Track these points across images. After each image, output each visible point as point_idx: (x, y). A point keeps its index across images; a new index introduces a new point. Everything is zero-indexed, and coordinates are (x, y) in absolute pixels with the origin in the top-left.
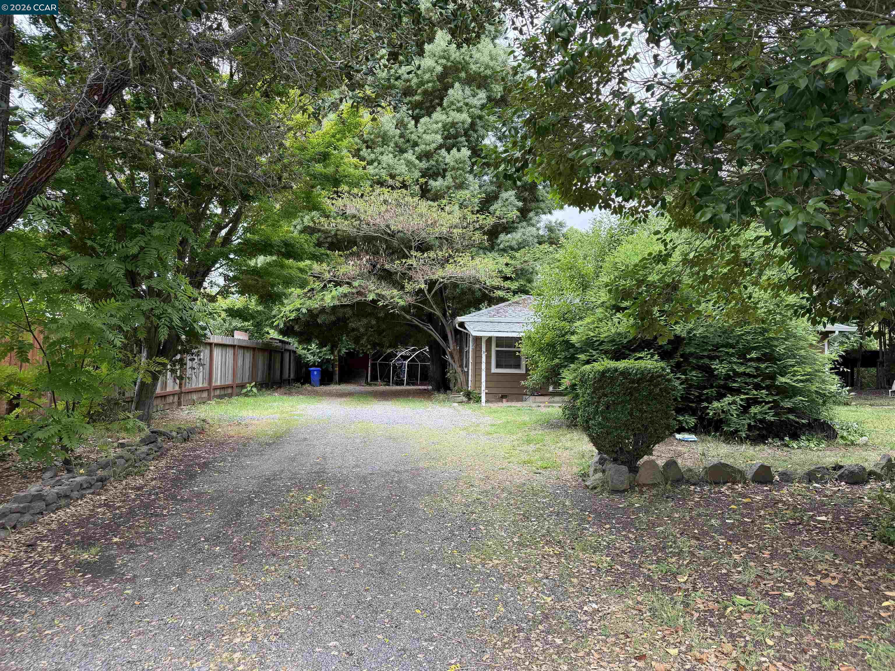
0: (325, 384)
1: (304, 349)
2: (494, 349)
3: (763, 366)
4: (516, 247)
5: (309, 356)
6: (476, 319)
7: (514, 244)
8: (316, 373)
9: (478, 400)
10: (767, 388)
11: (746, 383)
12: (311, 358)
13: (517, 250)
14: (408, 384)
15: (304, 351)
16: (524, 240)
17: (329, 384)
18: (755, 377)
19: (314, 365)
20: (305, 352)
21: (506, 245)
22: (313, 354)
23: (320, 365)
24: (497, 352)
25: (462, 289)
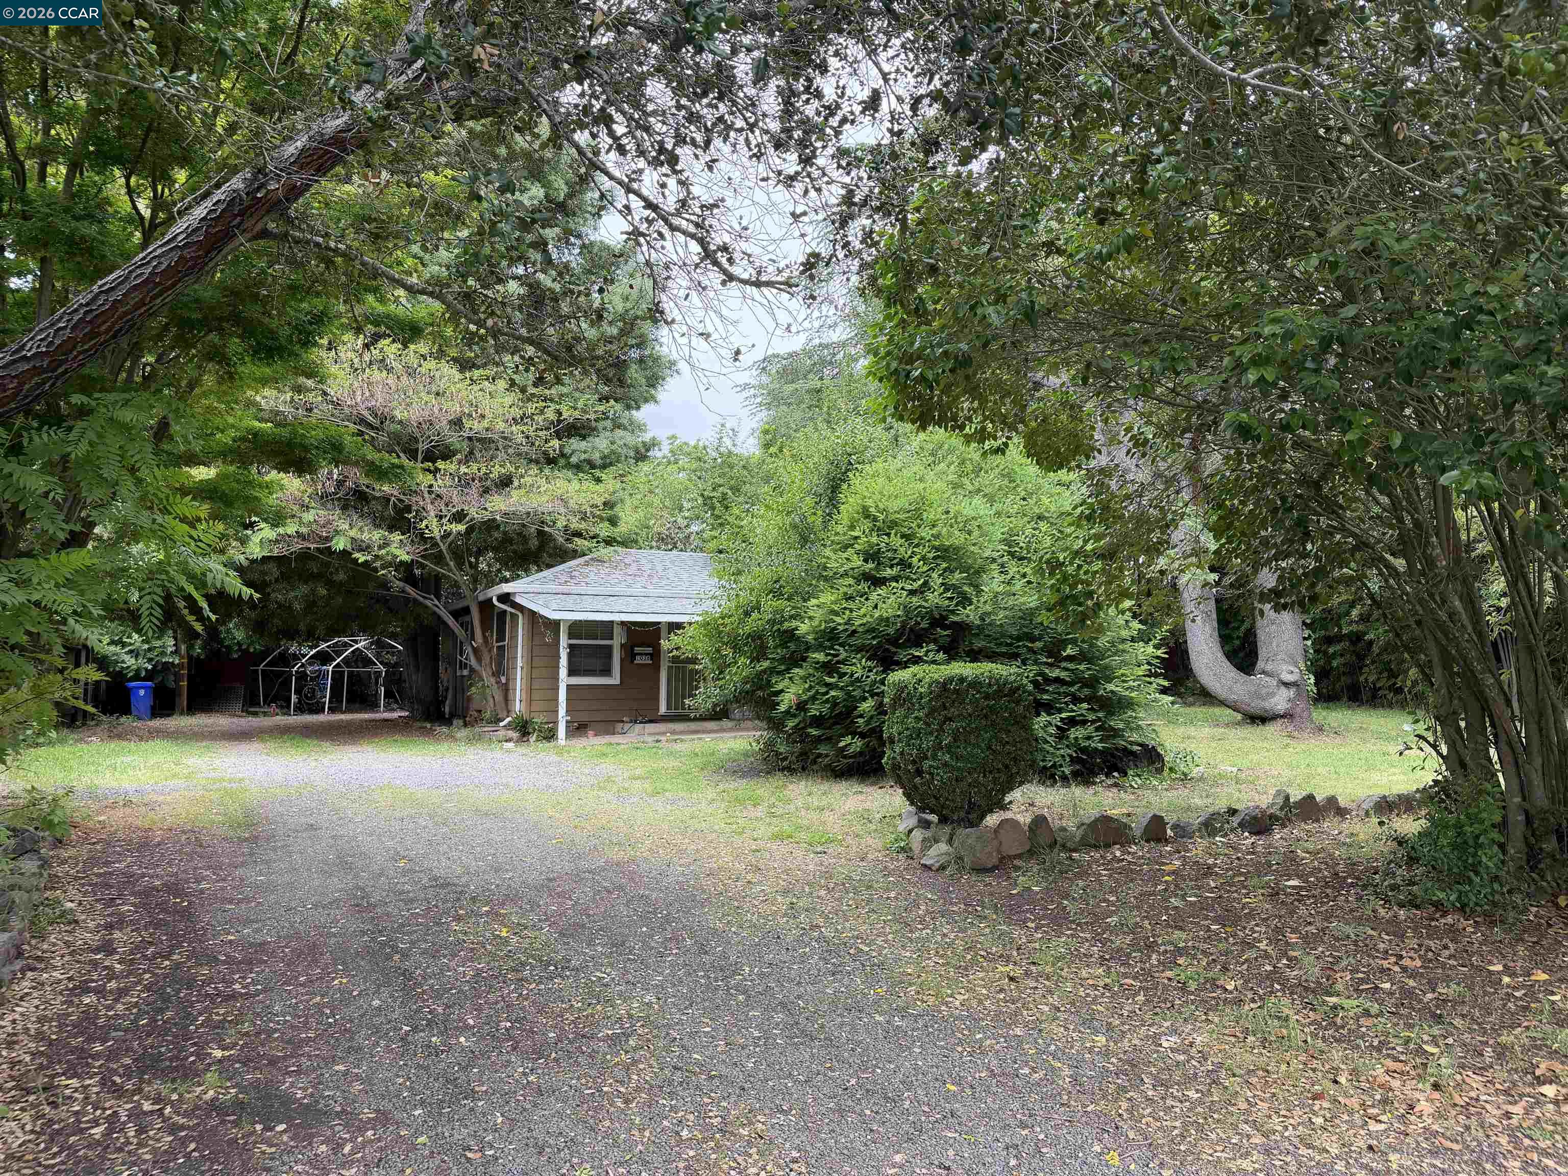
0: (162, 716)
1: (112, 642)
2: (564, 641)
3: (1082, 667)
4: (599, 462)
5: (127, 658)
6: (536, 587)
7: (596, 457)
8: (142, 693)
9: (550, 735)
10: (1088, 700)
11: (1059, 694)
12: (130, 661)
13: (604, 467)
14: (332, 710)
15: (112, 648)
16: (613, 452)
17: (169, 715)
18: (1071, 684)
19: (137, 677)
20: (117, 649)
21: (583, 456)
22: (134, 653)
23: (150, 675)
24: (571, 646)
25: (505, 533)
